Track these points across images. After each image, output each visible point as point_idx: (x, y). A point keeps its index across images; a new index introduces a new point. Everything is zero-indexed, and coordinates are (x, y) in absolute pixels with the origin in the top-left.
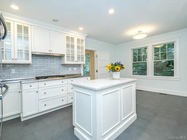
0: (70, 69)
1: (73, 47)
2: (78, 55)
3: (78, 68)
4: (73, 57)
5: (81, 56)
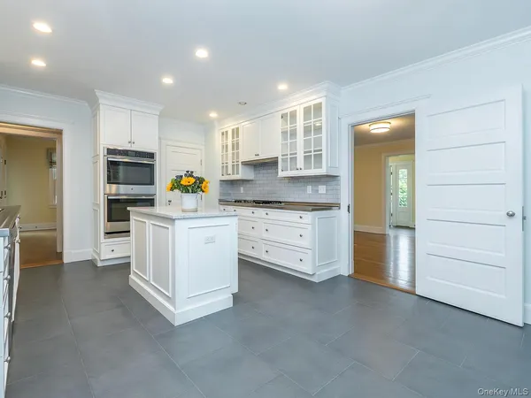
0: (309, 188)
1: (293, 134)
2: (305, 152)
3: (329, 188)
4: (294, 159)
5: (315, 151)
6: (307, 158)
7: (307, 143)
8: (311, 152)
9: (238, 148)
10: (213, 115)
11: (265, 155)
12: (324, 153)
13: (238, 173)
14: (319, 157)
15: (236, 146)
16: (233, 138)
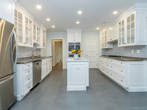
1: (123, 29)
2: (127, 36)
4: (123, 40)
5: (131, 35)
6: (128, 39)
7: (128, 32)
8: (130, 36)
9: (106, 38)
10: (98, 28)
11: (114, 39)
12: (135, 36)
13: (106, 46)
14: (133, 38)
15: (106, 37)
16: (105, 35)
